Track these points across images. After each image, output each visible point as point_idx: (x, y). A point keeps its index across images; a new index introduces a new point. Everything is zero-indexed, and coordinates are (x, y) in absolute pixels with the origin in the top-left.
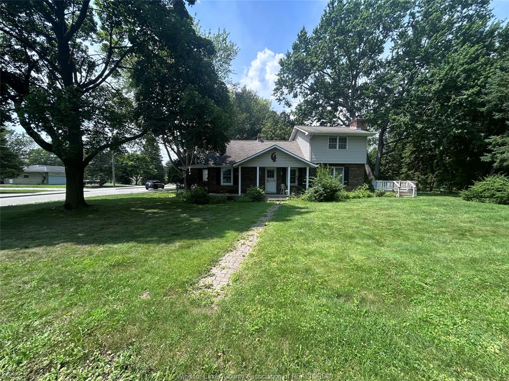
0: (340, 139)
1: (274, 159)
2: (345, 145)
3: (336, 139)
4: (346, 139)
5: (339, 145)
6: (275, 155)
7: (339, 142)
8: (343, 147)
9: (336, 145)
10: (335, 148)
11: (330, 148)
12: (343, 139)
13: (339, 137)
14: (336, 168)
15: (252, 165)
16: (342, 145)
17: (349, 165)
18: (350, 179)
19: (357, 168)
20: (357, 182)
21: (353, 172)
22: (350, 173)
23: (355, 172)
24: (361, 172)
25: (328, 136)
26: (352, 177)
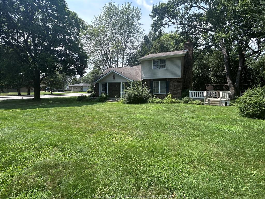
1: (114, 78)
2: (165, 65)
3: (158, 61)
6: (115, 76)
7: (160, 63)
8: (163, 67)
10: (158, 68)
12: (163, 61)
13: (160, 60)
14: (161, 82)
15: (105, 82)
16: (163, 65)
17: (170, 79)
18: (170, 89)
19: (176, 81)
20: (176, 92)
21: (172, 84)
22: (170, 85)
23: (174, 84)
24: (179, 84)
25: (152, 60)
26: (172, 88)
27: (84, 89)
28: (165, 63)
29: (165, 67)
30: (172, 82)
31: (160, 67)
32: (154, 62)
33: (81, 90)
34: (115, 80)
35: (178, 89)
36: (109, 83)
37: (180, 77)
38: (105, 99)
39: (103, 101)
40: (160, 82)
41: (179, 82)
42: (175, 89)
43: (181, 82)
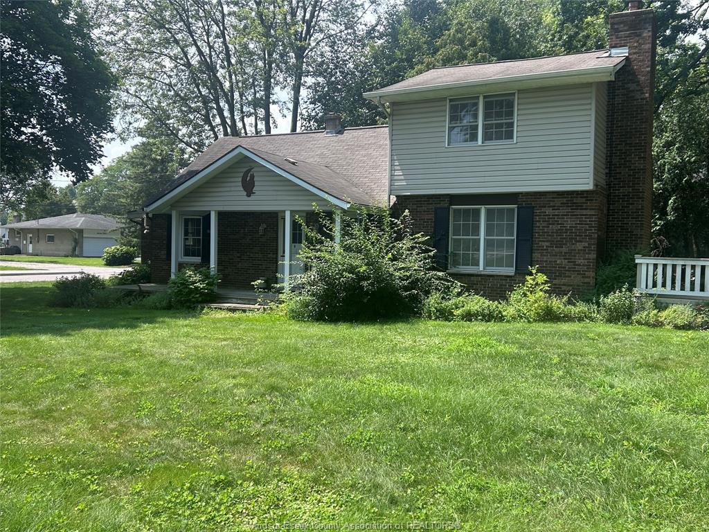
0: (488, 106)
1: (249, 187)
2: (510, 124)
3: (475, 108)
4: (509, 104)
5: (486, 126)
6: (253, 177)
7: (486, 116)
8: (500, 132)
10: (474, 138)
11: (453, 139)
12: (500, 104)
13: (485, 97)
14: (489, 212)
15: (200, 206)
16: (499, 126)
17: (534, 195)
18: (538, 250)
19: (568, 206)
20: (566, 261)
21: (550, 224)
22: (539, 227)
23: (558, 224)
24: (582, 224)
25: (446, 100)
26: (548, 244)
27: (88, 246)
28: (511, 114)
29: (510, 136)
30: (548, 211)
31: (487, 137)
32: (454, 109)
33: (74, 249)
34: (253, 197)
35: (579, 246)
36: (222, 215)
37: (590, 187)
38: (202, 294)
39: (189, 307)
40: (483, 210)
41: (584, 212)
42: (564, 249)
43: (593, 212)
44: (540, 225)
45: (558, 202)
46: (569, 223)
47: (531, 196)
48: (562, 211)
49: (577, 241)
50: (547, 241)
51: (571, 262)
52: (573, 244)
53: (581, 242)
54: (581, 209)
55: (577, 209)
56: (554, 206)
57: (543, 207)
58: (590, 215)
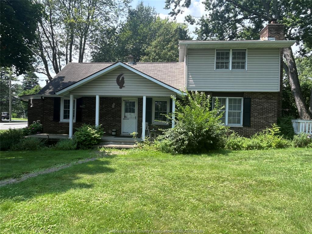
0: (234, 54)
1: (121, 84)
2: (244, 63)
3: (228, 54)
4: (244, 54)
5: (233, 63)
6: (123, 78)
7: (233, 58)
8: (239, 65)
9: (228, 63)
10: (227, 67)
11: (217, 67)
13: (233, 50)
14: (230, 100)
17: (251, 93)
18: (253, 116)
19: (265, 98)
20: (265, 121)
21: (258, 106)
22: (253, 107)
23: (261, 106)
24: (271, 106)
25: (215, 50)
26: (257, 114)
30: (257, 100)
31: (233, 67)
32: (218, 54)
34: (123, 89)
35: (270, 115)
43: (275, 101)
44: (253, 106)
45: (261, 97)
46: (266, 105)
47: (249, 93)
48: (263, 100)
49: (269, 113)
50: (257, 113)
51: (267, 121)
52: (268, 114)
53: (271, 113)
54: (271, 100)
55: (269, 100)
56: (259, 98)
57: (255, 98)
58: (274, 102)
